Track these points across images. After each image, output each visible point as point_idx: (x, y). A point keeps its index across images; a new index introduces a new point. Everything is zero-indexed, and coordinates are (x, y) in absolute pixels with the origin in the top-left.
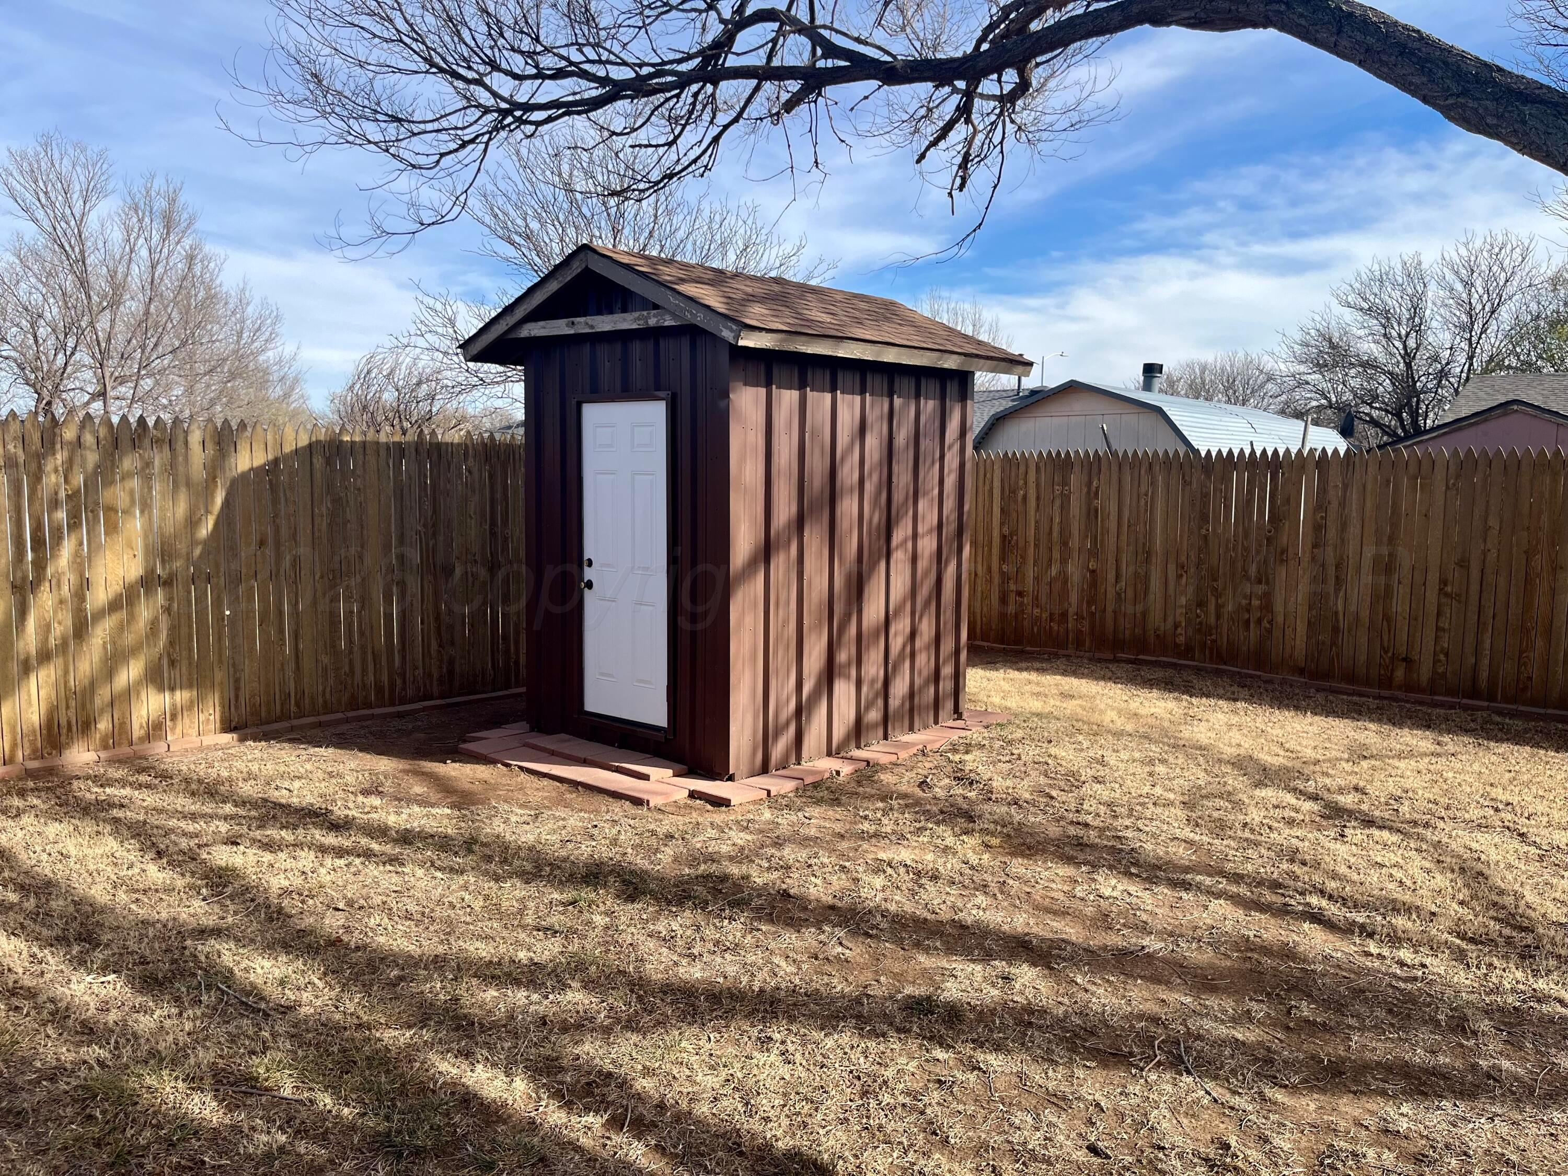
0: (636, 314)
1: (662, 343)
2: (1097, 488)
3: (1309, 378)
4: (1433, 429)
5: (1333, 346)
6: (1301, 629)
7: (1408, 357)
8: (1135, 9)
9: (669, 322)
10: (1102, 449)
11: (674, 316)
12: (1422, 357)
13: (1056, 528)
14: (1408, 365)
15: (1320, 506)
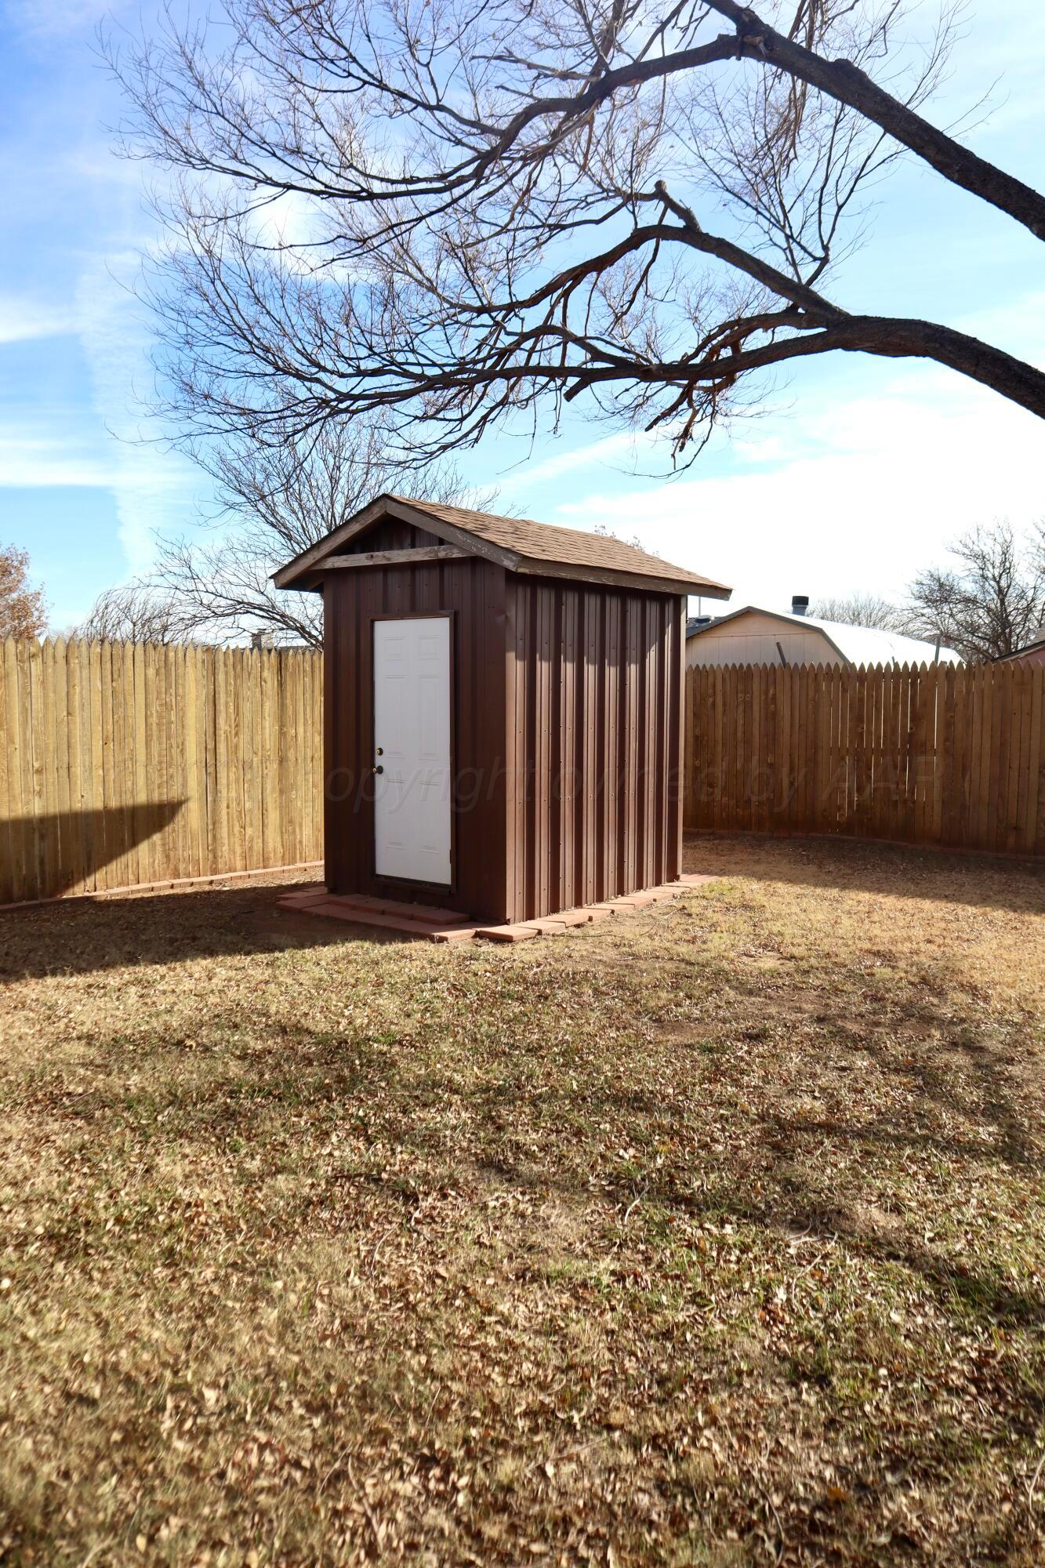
0: (428, 549)
1: (447, 571)
2: (774, 695)
3: (925, 611)
4: (1024, 649)
5: (941, 585)
6: (938, 808)
7: (1001, 593)
8: (833, 338)
9: (456, 554)
10: (778, 661)
11: (461, 549)
12: (1012, 594)
13: (740, 729)
14: (1002, 602)
15: (949, 705)
